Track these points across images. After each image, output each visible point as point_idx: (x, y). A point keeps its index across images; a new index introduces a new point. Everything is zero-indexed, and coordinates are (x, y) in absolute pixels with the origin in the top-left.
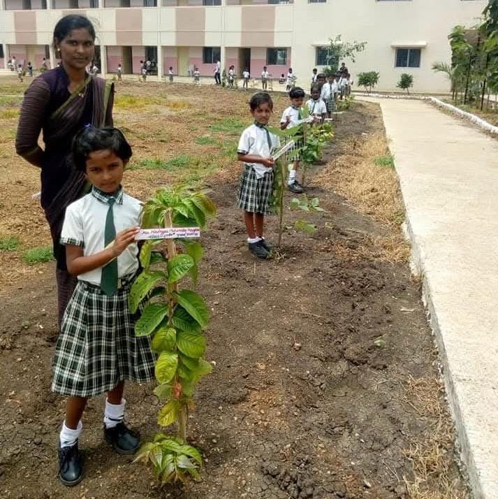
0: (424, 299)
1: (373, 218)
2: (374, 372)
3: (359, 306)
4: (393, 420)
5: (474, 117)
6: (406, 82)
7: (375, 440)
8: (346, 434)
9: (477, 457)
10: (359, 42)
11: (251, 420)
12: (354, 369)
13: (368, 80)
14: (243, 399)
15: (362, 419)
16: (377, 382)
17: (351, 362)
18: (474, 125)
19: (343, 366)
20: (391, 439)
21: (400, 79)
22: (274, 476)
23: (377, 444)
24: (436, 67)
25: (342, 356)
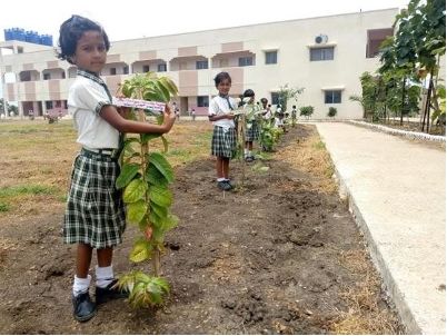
0: (350, 210)
1: (312, 174)
2: (314, 249)
3: (302, 215)
4: (329, 274)
5: (379, 126)
6: (332, 113)
7: (315, 285)
8: (291, 285)
9: (401, 287)
10: (300, 88)
11: (215, 277)
12: (297, 247)
13: (307, 112)
14: (210, 265)
15: (304, 276)
16: (316, 254)
17: (295, 243)
18: (381, 130)
19: (290, 246)
20: (328, 285)
21: (328, 111)
22: (232, 308)
23: (317, 289)
24: (351, 98)
25: (288, 239)
